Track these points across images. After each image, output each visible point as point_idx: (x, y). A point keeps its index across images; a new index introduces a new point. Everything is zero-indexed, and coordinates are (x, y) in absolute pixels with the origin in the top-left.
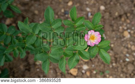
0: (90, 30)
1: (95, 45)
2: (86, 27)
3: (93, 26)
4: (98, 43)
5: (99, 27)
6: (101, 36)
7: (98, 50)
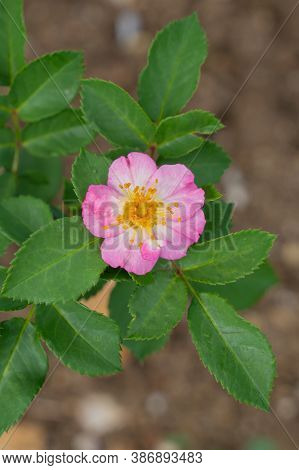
0: (124, 148)
1: (162, 267)
2: (92, 125)
3: (148, 123)
4: (182, 252)
5: (188, 128)
6: (201, 200)
7: (182, 297)
